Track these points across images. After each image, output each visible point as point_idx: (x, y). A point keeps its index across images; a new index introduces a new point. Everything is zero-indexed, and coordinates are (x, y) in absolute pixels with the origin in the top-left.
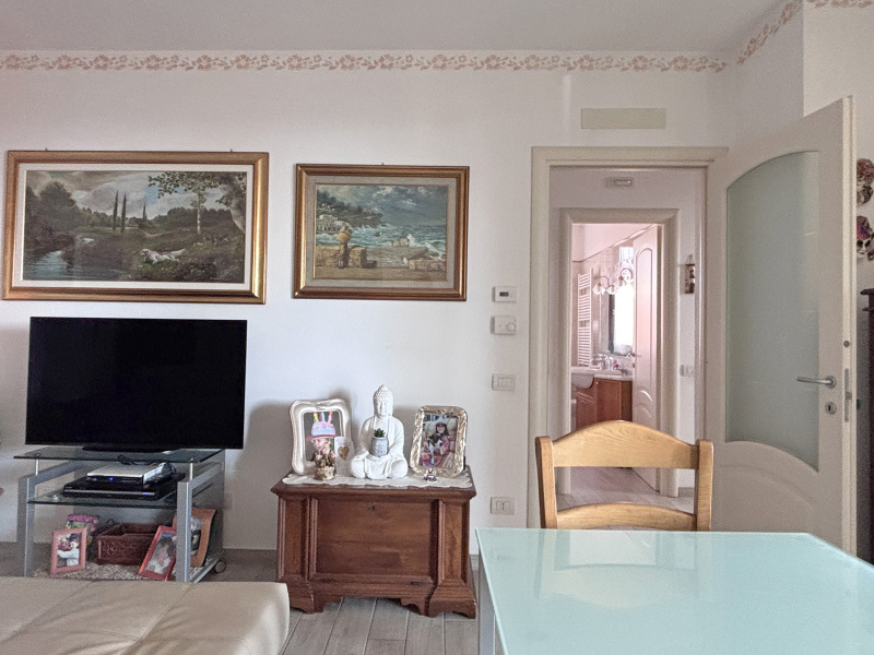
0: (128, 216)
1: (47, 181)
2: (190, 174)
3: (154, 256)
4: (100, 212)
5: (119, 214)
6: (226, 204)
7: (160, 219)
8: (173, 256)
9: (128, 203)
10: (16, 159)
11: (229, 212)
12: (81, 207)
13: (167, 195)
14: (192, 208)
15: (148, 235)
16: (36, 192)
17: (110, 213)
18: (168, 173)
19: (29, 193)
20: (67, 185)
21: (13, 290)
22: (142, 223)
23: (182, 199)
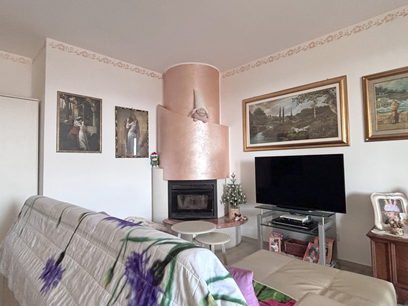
0: (285, 115)
1: (256, 107)
2: (309, 94)
3: (297, 130)
4: (275, 116)
5: (282, 115)
6: (327, 103)
7: (298, 115)
8: (304, 129)
9: (285, 111)
10: (245, 102)
11: (328, 107)
12: (267, 115)
13: (300, 104)
14: (311, 107)
15: (294, 122)
16: (252, 113)
17: (278, 116)
18: (300, 95)
19: (250, 113)
20: (262, 108)
21: (247, 148)
22: (291, 117)
23: (307, 104)
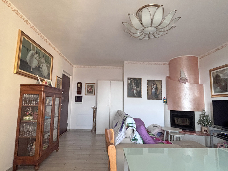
1: (215, 74)
10: (210, 71)
16: (214, 76)
17: (227, 78)
21: (213, 95)
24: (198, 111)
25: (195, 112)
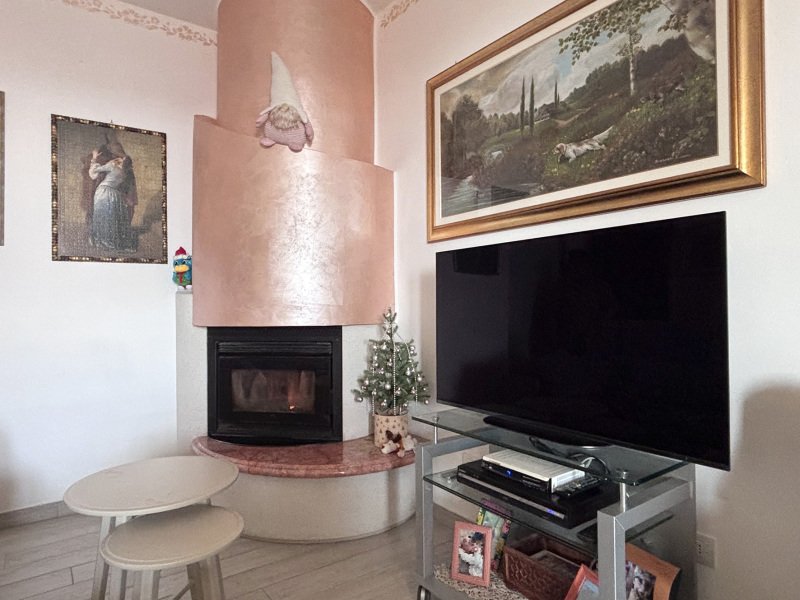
0: (537, 106)
1: (458, 96)
3: (571, 150)
4: (507, 113)
5: (527, 108)
6: (677, 27)
7: (577, 94)
8: (596, 142)
9: (536, 88)
10: (432, 87)
11: (682, 38)
12: (487, 115)
13: (584, 55)
14: (619, 58)
15: (562, 123)
16: (449, 115)
17: (517, 111)
18: (583, 23)
19: (443, 116)
20: (475, 95)
21: (435, 230)
22: (553, 110)
23: (606, 51)
24: (360, 321)
25: (345, 331)
